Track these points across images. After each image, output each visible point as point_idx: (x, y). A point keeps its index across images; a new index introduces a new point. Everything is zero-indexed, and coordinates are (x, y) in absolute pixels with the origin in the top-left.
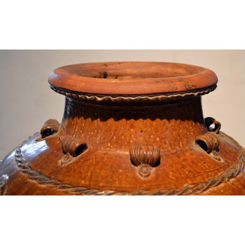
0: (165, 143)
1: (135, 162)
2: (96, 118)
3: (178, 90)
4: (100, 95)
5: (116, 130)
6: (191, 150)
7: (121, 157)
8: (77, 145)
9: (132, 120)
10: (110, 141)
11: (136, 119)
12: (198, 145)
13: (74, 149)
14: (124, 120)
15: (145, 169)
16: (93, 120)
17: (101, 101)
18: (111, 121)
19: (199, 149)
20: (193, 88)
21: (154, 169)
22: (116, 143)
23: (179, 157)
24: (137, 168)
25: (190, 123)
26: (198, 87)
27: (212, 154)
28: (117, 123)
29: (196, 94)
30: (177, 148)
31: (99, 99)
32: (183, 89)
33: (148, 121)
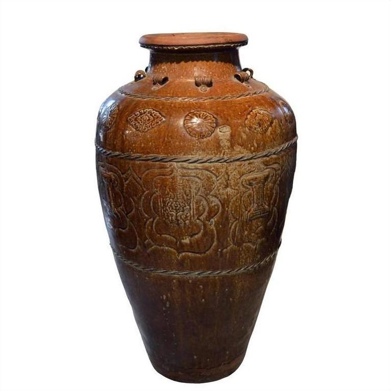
0: (215, 75)
1: (197, 84)
2: (173, 62)
3: (221, 42)
4: (176, 46)
5: (185, 68)
6: (231, 80)
7: (189, 83)
8: (163, 78)
9: (195, 62)
10: (183, 75)
11: (197, 61)
12: (236, 79)
13: (161, 80)
14: (190, 62)
15: (204, 88)
16: (171, 64)
17: (178, 49)
18: (183, 63)
19: (236, 80)
20: (230, 41)
21: (209, 88)
22: (186, 76)
23: (224, 83)
24: (199, 88)
25: (230, 64)
26: (233, 41)
27: (244, 83)
28: (186, 64)
29: (232, 45)
30: (223, 79)
31: (176, 48)
32: (224, 41)
33: (205, 62)
